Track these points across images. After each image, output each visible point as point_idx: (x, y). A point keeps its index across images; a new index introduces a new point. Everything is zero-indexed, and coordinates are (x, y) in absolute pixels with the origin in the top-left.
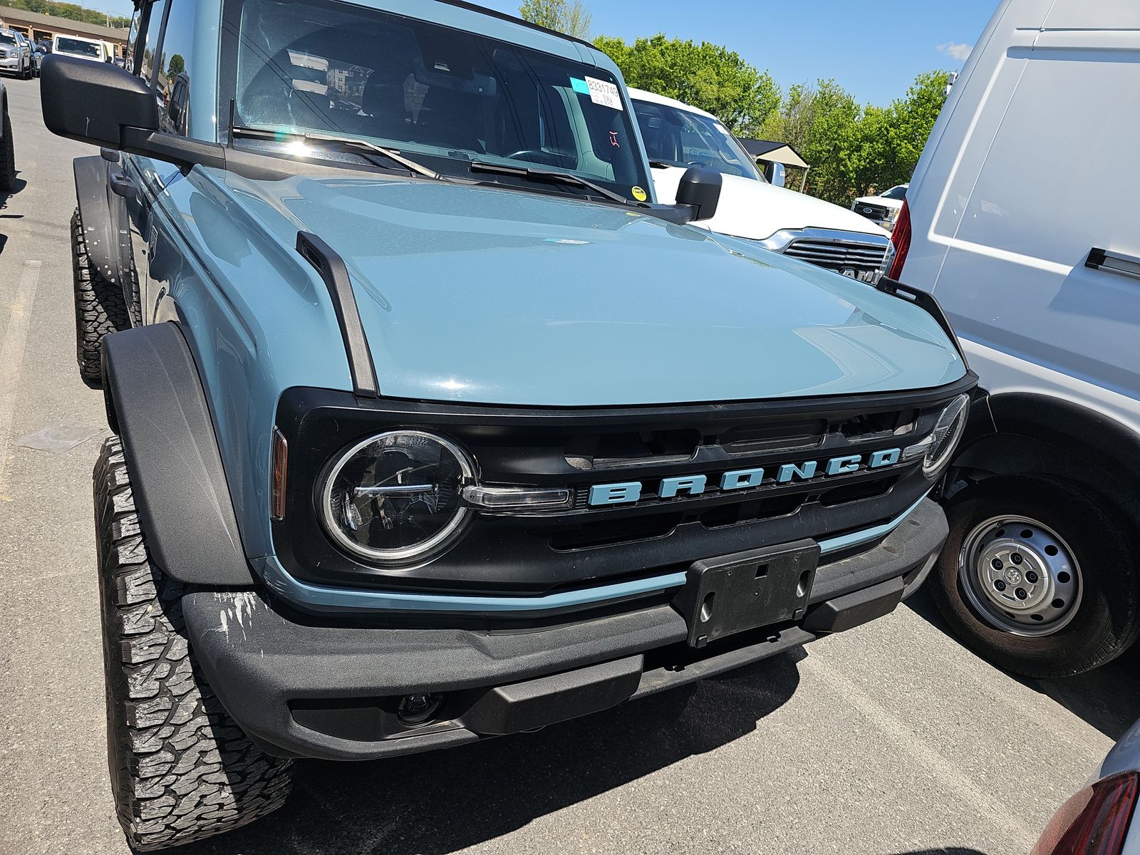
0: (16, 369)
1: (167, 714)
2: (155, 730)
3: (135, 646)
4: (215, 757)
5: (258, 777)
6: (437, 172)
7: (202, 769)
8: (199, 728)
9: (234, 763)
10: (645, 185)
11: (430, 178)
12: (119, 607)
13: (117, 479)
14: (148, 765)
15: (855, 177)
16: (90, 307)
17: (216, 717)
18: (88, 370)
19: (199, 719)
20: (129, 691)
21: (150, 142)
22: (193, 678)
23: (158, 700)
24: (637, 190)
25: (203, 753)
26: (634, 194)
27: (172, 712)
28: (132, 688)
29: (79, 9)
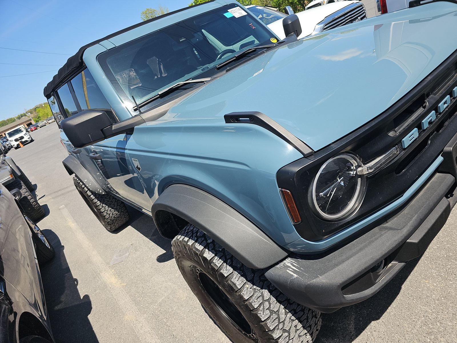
0: (88, 242)
1: (277, 319)
2: (277, 327)
3: (252, 302)
4: (300, 326)
5: (314, 324)
6: (210, 77)
7: (298, 332)
8: (290, 319)
9: (306, 324)
10: (273, 36)
11: (209, 81)
12: (236, 292)
13: (198, 249)
14: (282, 341)
15: (297, 1)
16: (101, 207)
17: (293, 311)
18: (112, 228)
19: (288, 315)
20: (260, 319)
21: (114, 130)
22: (277, 302)
23: (272, 316)
24: (272, 40)
25: (296, 326)
26: (272, 41)
27: (279, 318)
28: (261, 317)
29: (4, 121)
